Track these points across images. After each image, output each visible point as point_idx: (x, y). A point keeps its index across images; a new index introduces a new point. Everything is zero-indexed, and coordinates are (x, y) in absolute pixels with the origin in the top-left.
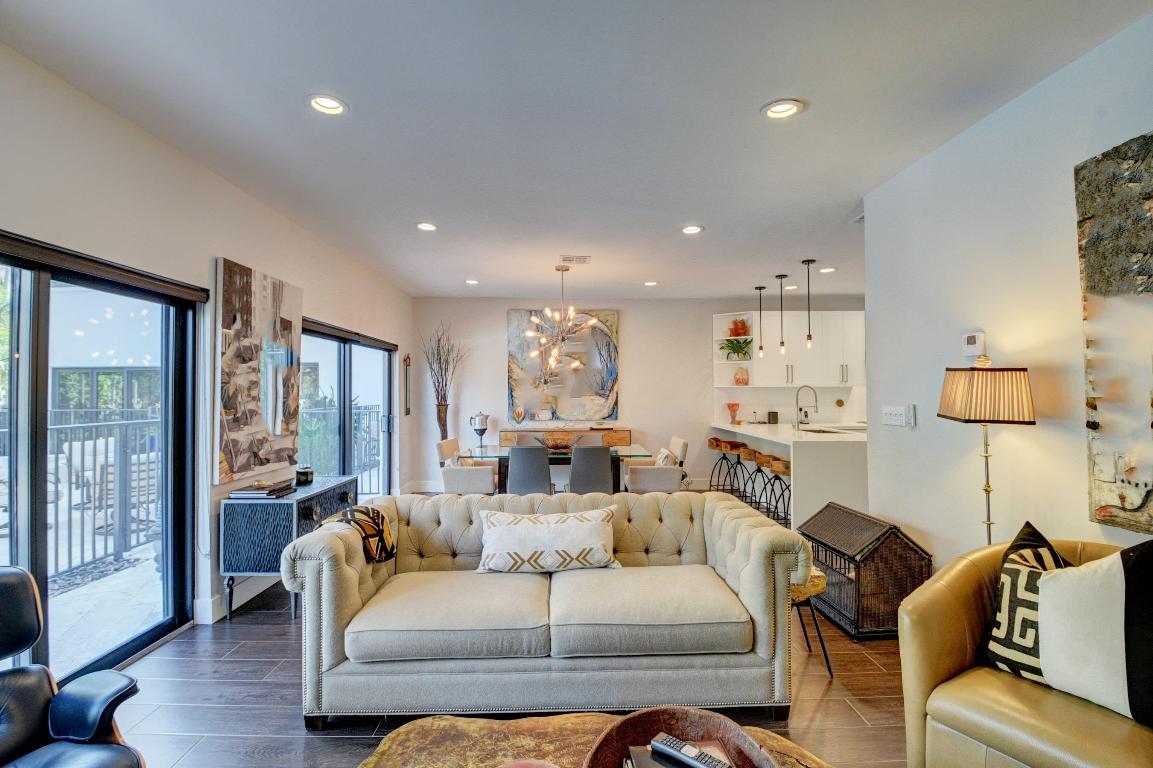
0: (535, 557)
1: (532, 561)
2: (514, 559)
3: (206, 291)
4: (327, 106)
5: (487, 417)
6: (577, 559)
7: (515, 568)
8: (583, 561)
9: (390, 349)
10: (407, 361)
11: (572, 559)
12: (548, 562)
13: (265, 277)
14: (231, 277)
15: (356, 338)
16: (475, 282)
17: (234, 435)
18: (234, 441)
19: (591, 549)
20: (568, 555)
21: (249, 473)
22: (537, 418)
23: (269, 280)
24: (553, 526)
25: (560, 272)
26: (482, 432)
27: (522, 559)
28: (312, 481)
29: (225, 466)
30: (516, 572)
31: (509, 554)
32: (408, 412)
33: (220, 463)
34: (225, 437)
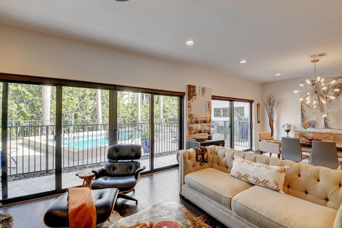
0: (246, 176)
1: (245, 177)
2: (239, 175)
3: (185, 93)
4: (190, 43)
5: (290, 125)
6: (262, 182)
7: (239, 177)
8: (265, 184)
9: (251, 102)
10: (258, 105)
11: (260, 182)
12: (252, 180)
13: (200, 87)
14: (190, 89)
15: (234, 99)
16: (280, 74)
17: (191, 125)
18: (191, 127)
19: (268, 181)
20: (259, 180)
21: (196, 135)
22: (316, 127)
23: (201, 88)
24: (255, 167)
25: (314, 63)
26: (288, 131)
27: (241, 175)
28: (211, 139)
29: (189, 132)
30: (240, 179)
31: (237, 172)
32: (259, 122)
33: (188, 131)
34: (189, 126)
